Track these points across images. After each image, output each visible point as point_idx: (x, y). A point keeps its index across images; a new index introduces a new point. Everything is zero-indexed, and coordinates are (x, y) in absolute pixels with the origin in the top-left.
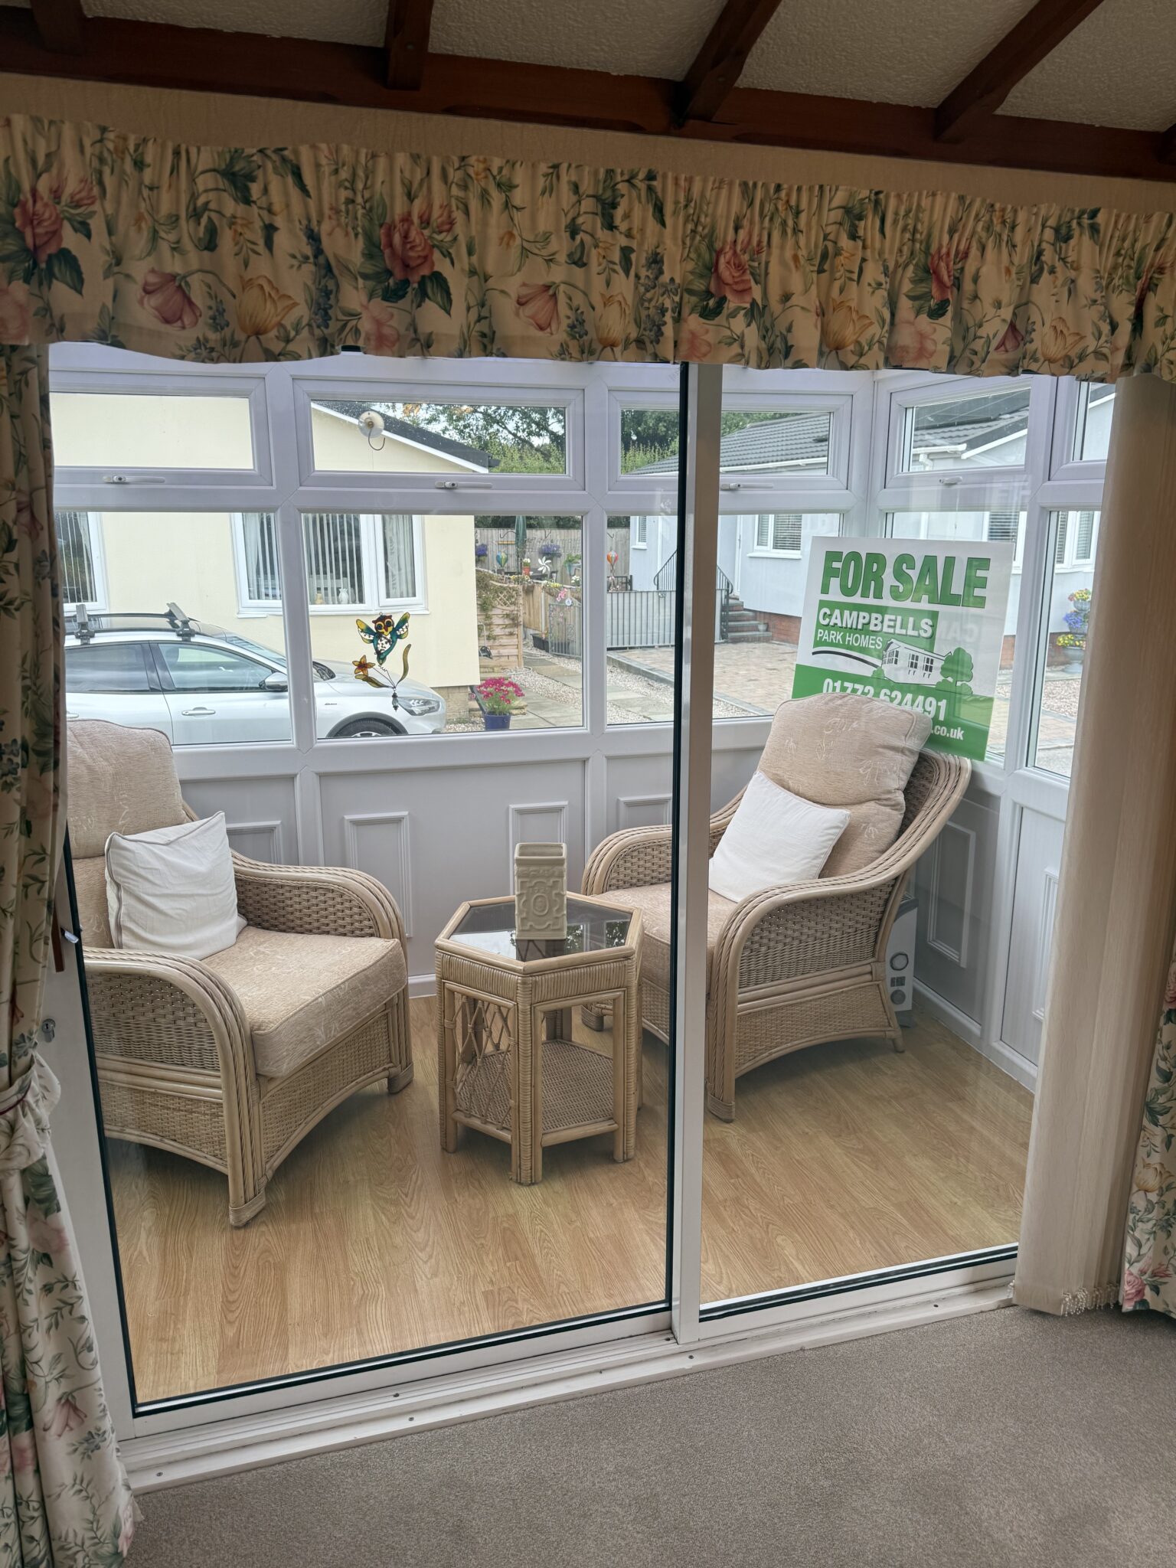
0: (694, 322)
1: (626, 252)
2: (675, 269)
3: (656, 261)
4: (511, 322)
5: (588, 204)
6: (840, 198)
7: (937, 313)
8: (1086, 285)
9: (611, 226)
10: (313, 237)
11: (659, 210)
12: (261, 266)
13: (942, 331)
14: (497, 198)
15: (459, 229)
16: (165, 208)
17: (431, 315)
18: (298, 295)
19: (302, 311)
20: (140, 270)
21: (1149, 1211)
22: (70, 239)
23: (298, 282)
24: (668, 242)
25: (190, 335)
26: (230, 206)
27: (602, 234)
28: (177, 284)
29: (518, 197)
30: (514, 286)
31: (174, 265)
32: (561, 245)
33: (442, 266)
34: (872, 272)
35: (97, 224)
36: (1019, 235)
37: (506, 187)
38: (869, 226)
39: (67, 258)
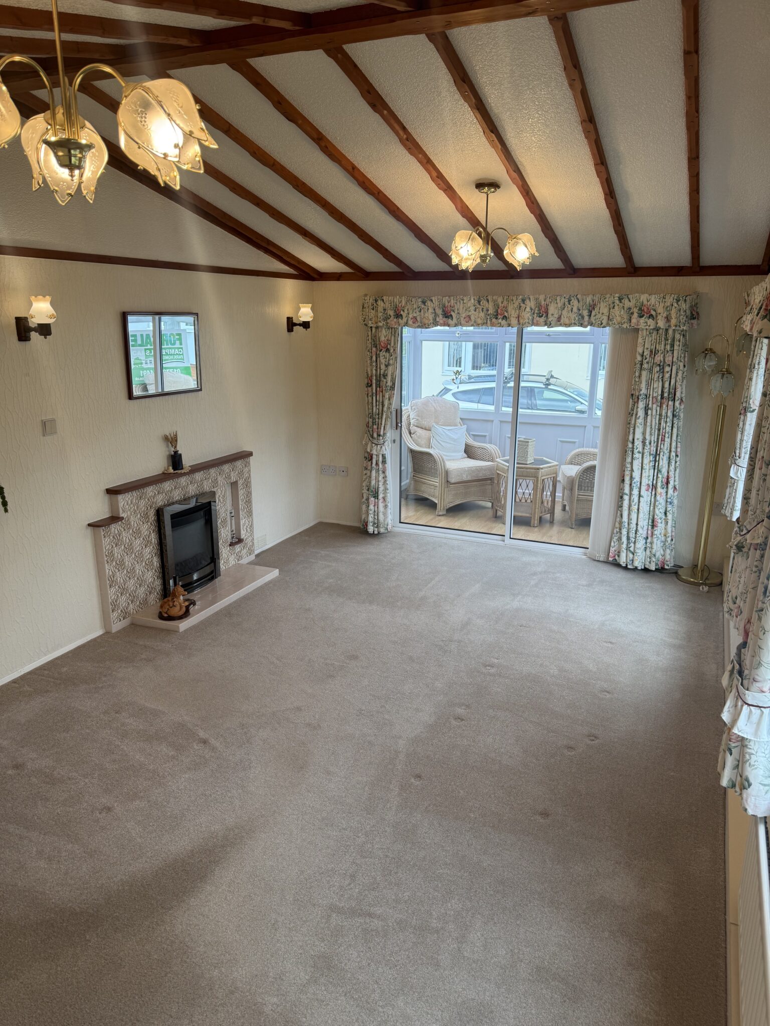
0: (494, 320)
1: (483, 309)
2: (491, 311)
3: (488, 310)
4: (463, 322)
5: (476, 302)
6: (521, 297)
7: (540, 317)
8: (575, 309)
9: (480, 305)
10: (434, 310)
11: (488, 301)
12: (426, 315)
13: (542, 320)
14: (462, 302)
15: (456, 307)
16: (415, 307)
17: (450, 321)
18: (431, 319)
19: (432, 321)
20: (411, 316)
21: (617, 533)
22: (402, 313)
23: (431, 317)
24: (490, 306)
25: (417, 325)
26: (423, 306)
27: (478, 306)
28: (415, 318)
29: (465, 302)
30: (464, 315)
31: (415, 315)
32: (473, 308)
33: (452, 313)
34: (528, 309)
35: (406, 310)
36: (558, 301)
37: (463, 300)
38: (527, 302)
39: (401, 315)
